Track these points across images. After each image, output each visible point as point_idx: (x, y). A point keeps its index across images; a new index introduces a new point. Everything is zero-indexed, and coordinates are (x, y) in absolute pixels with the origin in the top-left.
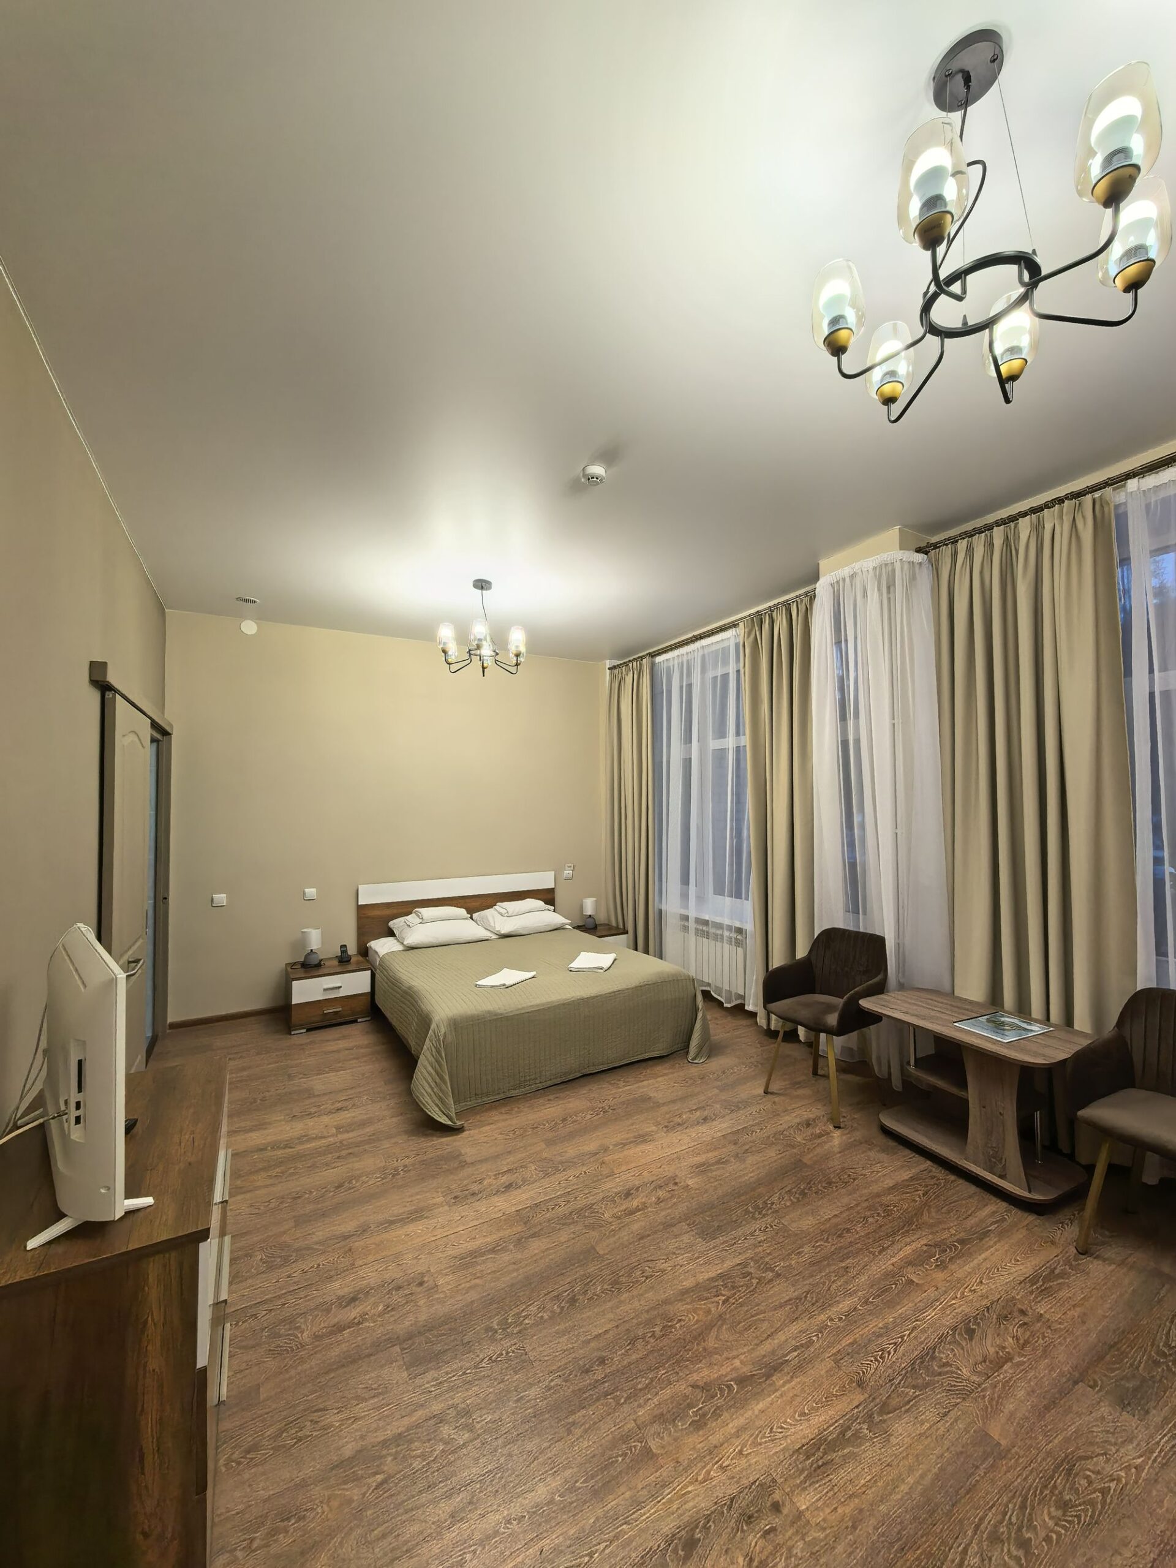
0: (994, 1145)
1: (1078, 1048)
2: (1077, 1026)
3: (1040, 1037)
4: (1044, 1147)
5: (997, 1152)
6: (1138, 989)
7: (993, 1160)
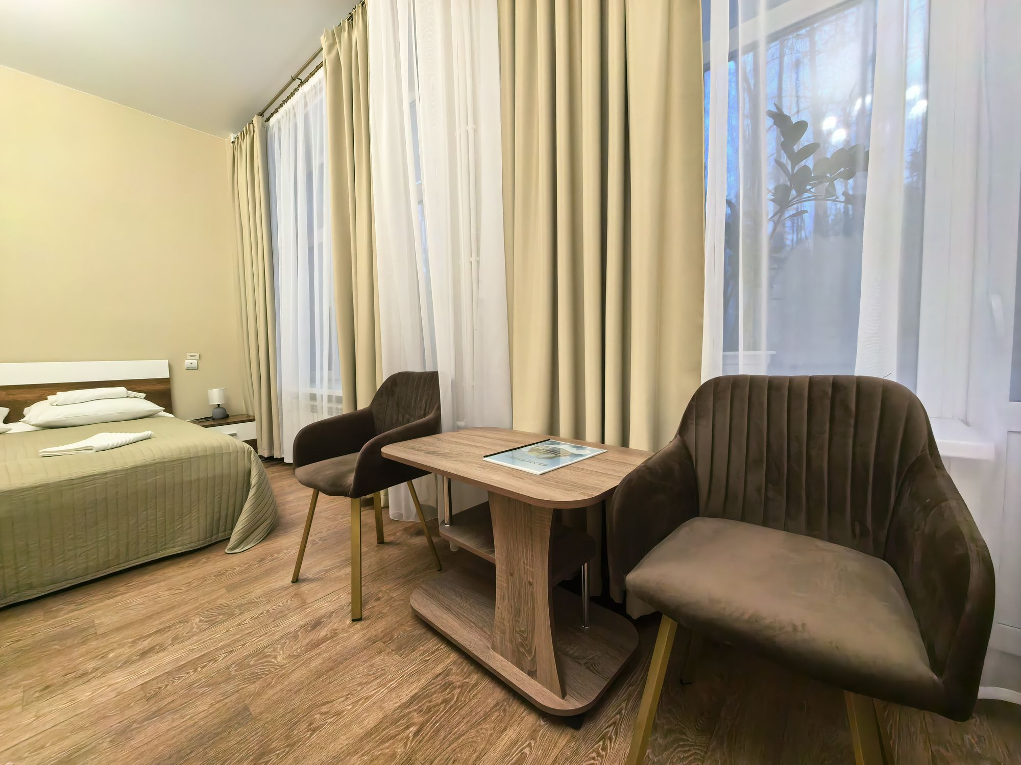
0: (523, 629)
1: (629, 470)
2: (634, 443)
3: (587, 462)
4: (592, 599)
5: (526, 639)
6: (703, 382)
7: (522, 650)
